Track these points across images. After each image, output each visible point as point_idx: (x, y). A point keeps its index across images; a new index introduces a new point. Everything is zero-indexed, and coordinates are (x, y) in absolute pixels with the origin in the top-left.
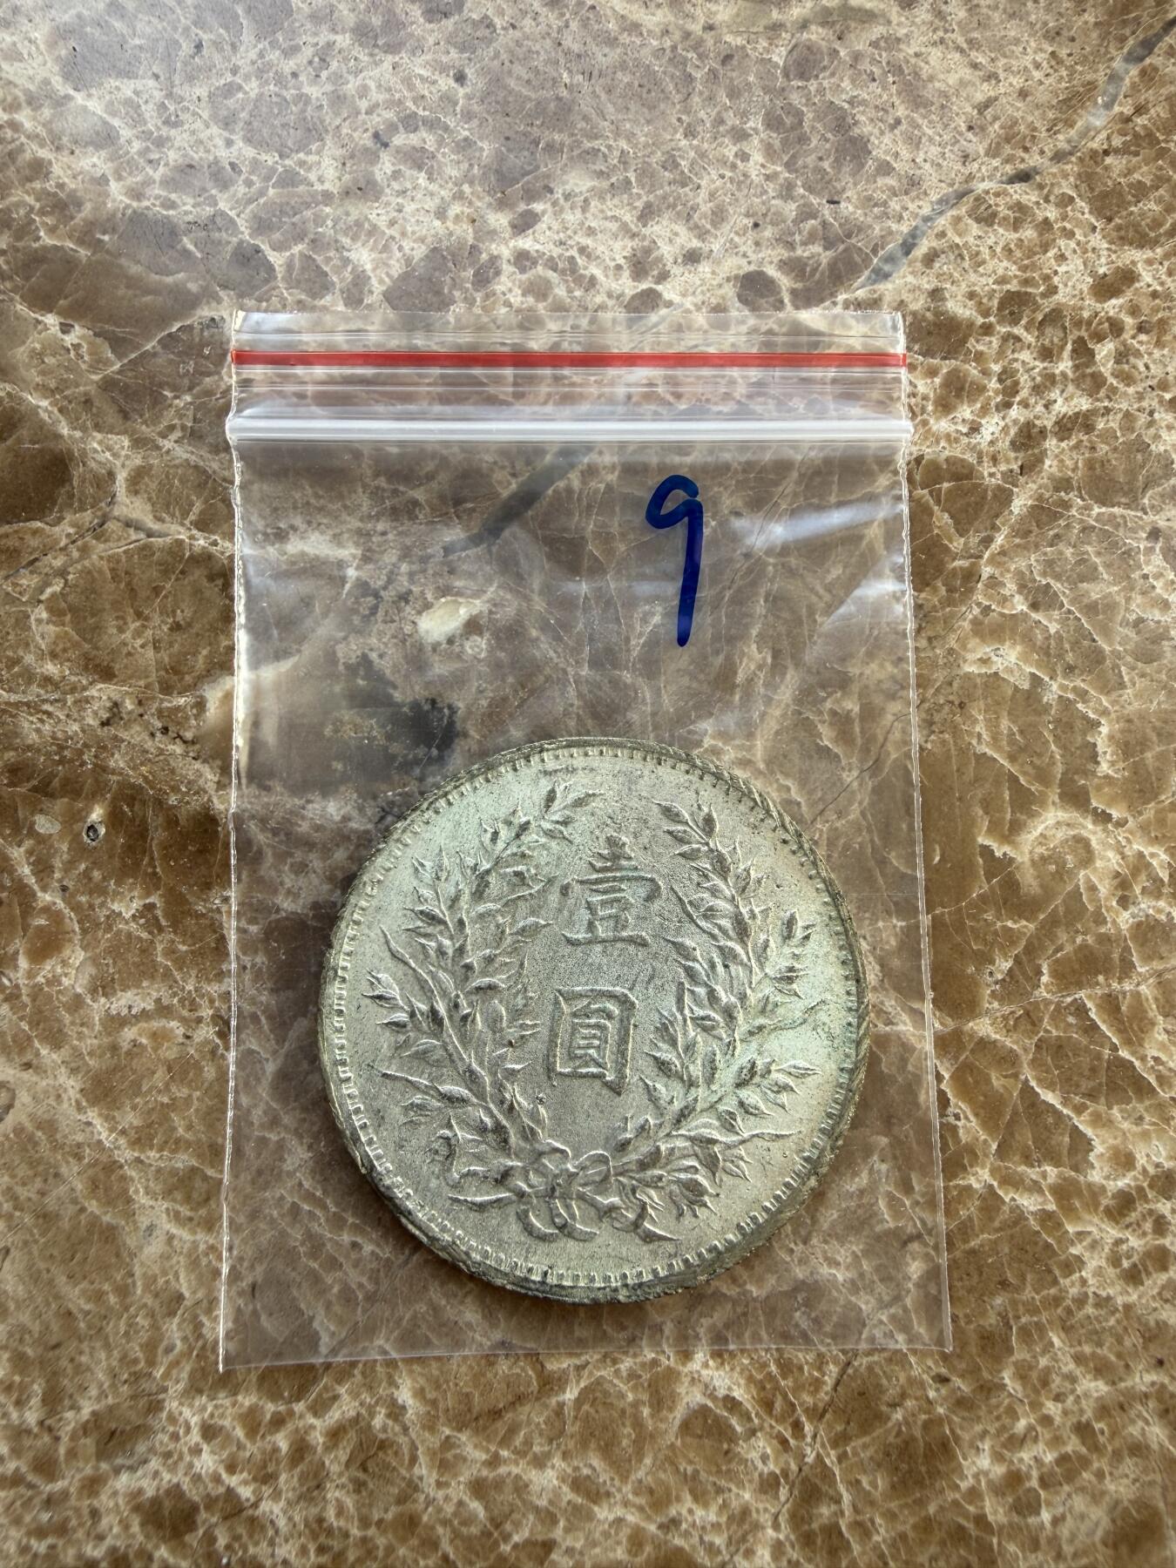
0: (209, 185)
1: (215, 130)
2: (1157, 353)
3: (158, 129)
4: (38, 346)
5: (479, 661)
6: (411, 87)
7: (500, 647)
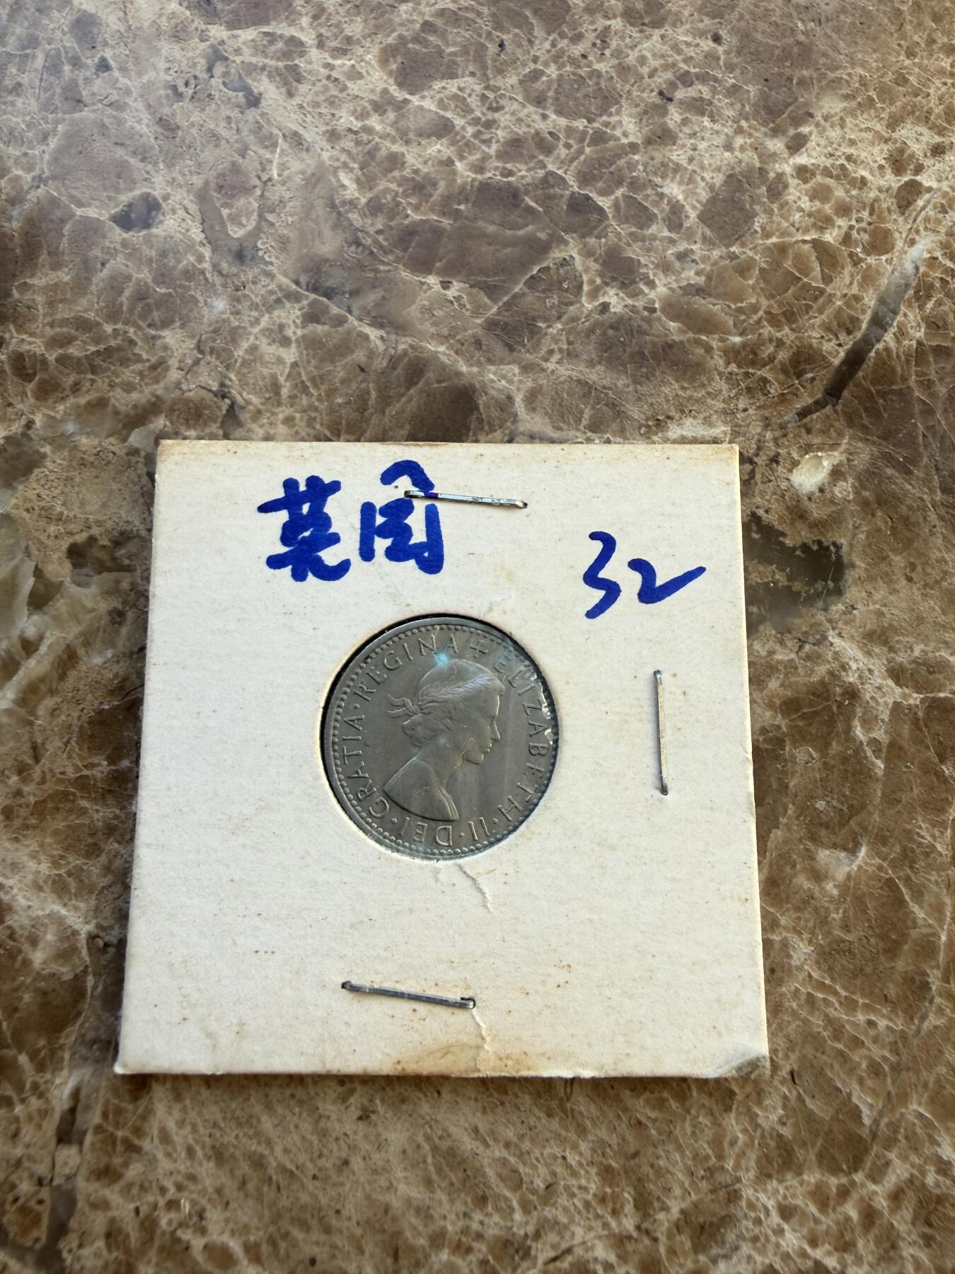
0: (536, 152)
1: (531, 109)
3: (484, 114)
4: (426, 303)
5: (849, 502)
6: (679, 52)
7: (865, 488)
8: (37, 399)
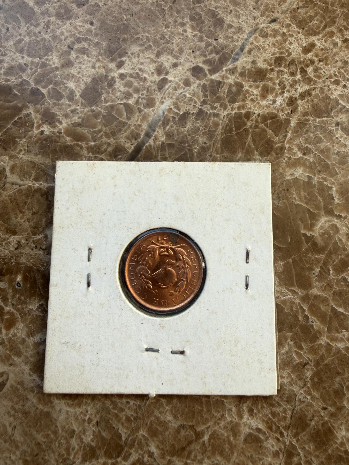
0: (19, 72)
1: (18, 54)
2: (326, 67)
6: (77, 30)
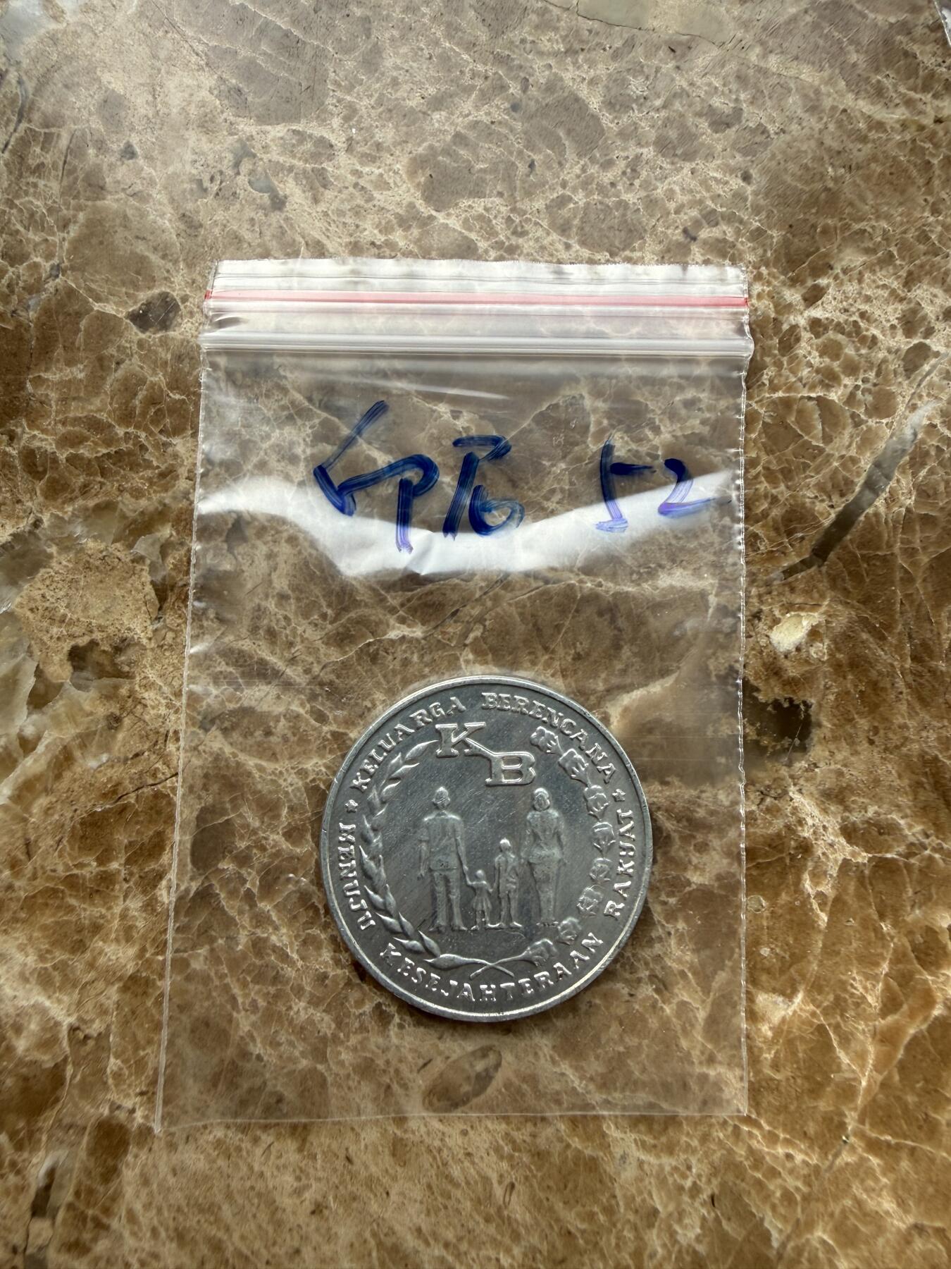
1: (555, 236)
3: (508, 238)
4: (435, 431)
5: (823, 663)
6: (708, 189)
7: (838, 650)
8: (46, 498)
